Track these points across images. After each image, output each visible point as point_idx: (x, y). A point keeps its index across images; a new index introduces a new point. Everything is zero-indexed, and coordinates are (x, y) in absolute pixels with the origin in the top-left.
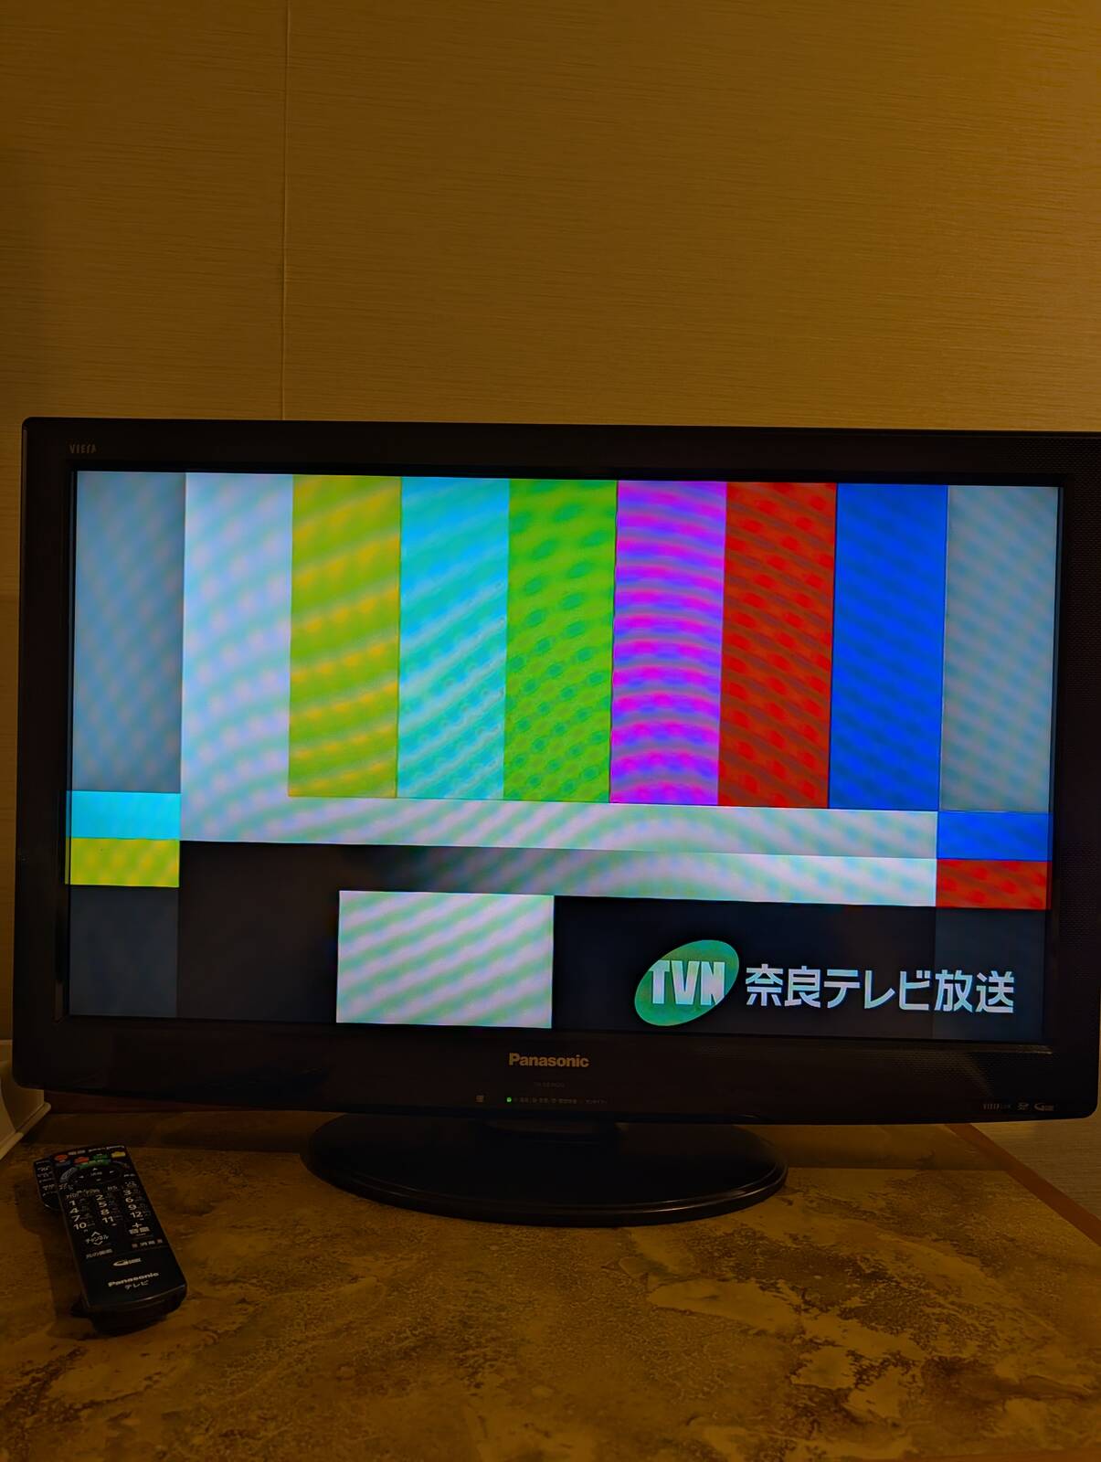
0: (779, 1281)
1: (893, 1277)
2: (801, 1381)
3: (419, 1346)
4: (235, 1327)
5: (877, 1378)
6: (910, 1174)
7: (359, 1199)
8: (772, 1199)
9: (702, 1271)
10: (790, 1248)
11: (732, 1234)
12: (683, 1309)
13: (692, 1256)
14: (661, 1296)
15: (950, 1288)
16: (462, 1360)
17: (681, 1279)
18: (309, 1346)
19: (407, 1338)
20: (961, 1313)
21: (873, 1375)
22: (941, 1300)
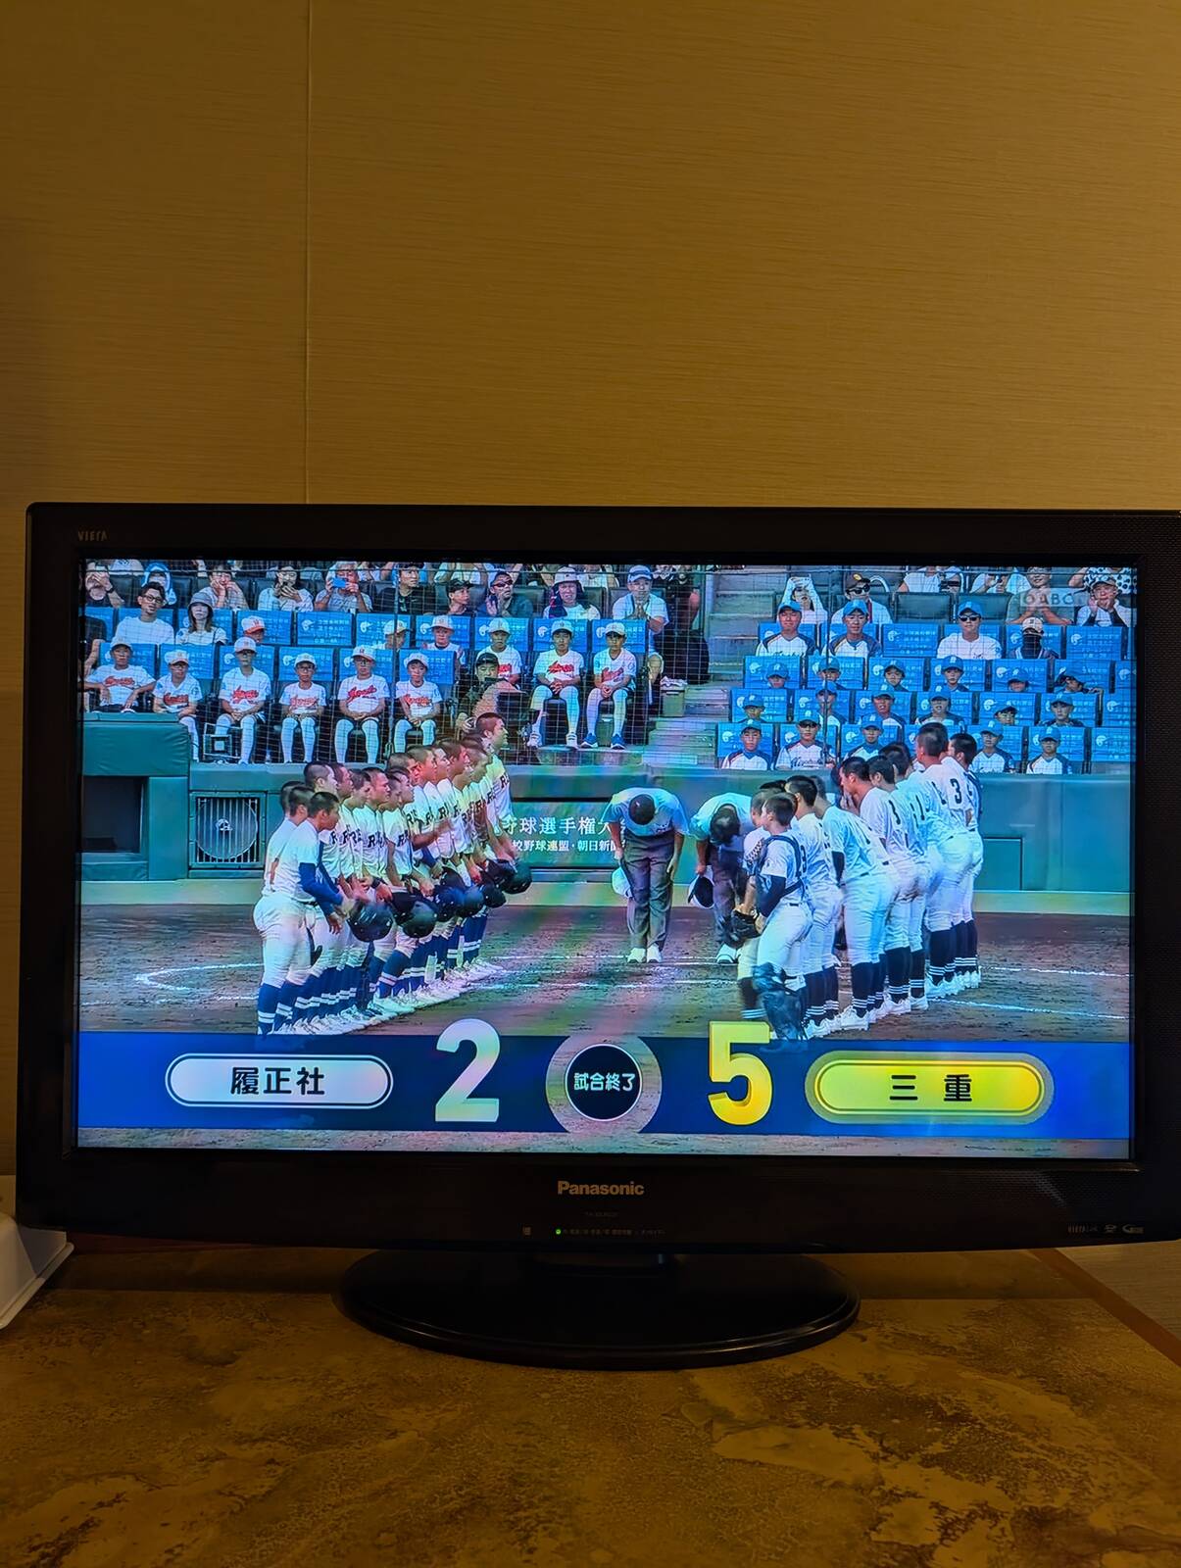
0: (856, 1426)
1: (977, 1420)
2: (883, 1538)
3: (465, 1508)
4: (265, 1489)
5: (963, 1532)
6: (992, 1304)
7: (397, 1344)
8: (845, 1336)
9: (771, 1417)
10: (864, 1389)
11: (803, 1375)
12: (751, 1460)
13: (759, 1401)
14: (727, 1446)
15: (1038, 1430)
16: (513, 1523)
17: (748, 1427)
18: (344, 1511)
19: (452, 1499)
20: (1051, 1458)
21: (959, 1529)
22: (1028, 1443)
